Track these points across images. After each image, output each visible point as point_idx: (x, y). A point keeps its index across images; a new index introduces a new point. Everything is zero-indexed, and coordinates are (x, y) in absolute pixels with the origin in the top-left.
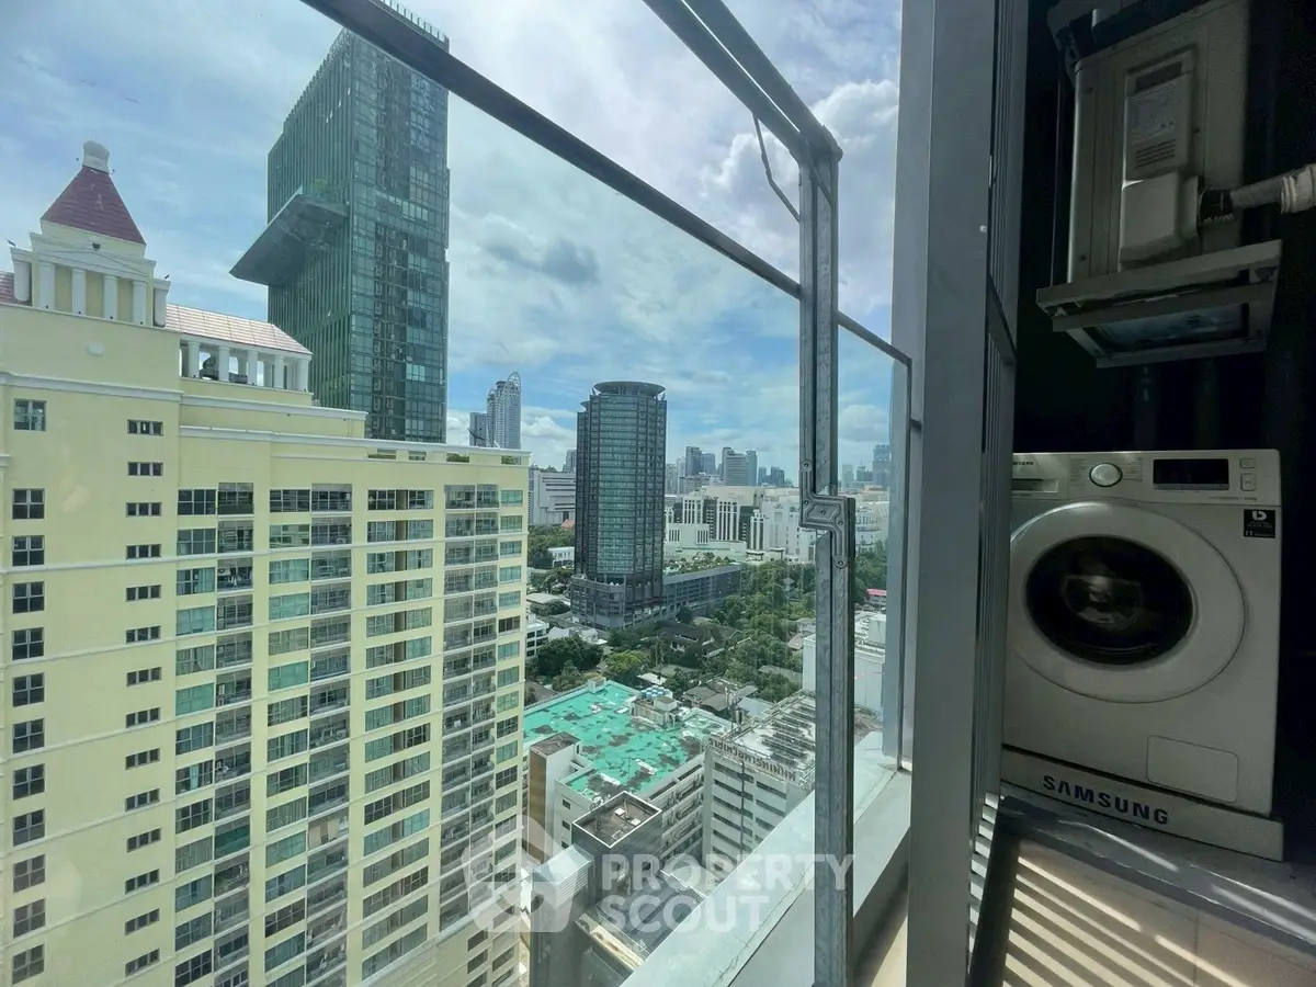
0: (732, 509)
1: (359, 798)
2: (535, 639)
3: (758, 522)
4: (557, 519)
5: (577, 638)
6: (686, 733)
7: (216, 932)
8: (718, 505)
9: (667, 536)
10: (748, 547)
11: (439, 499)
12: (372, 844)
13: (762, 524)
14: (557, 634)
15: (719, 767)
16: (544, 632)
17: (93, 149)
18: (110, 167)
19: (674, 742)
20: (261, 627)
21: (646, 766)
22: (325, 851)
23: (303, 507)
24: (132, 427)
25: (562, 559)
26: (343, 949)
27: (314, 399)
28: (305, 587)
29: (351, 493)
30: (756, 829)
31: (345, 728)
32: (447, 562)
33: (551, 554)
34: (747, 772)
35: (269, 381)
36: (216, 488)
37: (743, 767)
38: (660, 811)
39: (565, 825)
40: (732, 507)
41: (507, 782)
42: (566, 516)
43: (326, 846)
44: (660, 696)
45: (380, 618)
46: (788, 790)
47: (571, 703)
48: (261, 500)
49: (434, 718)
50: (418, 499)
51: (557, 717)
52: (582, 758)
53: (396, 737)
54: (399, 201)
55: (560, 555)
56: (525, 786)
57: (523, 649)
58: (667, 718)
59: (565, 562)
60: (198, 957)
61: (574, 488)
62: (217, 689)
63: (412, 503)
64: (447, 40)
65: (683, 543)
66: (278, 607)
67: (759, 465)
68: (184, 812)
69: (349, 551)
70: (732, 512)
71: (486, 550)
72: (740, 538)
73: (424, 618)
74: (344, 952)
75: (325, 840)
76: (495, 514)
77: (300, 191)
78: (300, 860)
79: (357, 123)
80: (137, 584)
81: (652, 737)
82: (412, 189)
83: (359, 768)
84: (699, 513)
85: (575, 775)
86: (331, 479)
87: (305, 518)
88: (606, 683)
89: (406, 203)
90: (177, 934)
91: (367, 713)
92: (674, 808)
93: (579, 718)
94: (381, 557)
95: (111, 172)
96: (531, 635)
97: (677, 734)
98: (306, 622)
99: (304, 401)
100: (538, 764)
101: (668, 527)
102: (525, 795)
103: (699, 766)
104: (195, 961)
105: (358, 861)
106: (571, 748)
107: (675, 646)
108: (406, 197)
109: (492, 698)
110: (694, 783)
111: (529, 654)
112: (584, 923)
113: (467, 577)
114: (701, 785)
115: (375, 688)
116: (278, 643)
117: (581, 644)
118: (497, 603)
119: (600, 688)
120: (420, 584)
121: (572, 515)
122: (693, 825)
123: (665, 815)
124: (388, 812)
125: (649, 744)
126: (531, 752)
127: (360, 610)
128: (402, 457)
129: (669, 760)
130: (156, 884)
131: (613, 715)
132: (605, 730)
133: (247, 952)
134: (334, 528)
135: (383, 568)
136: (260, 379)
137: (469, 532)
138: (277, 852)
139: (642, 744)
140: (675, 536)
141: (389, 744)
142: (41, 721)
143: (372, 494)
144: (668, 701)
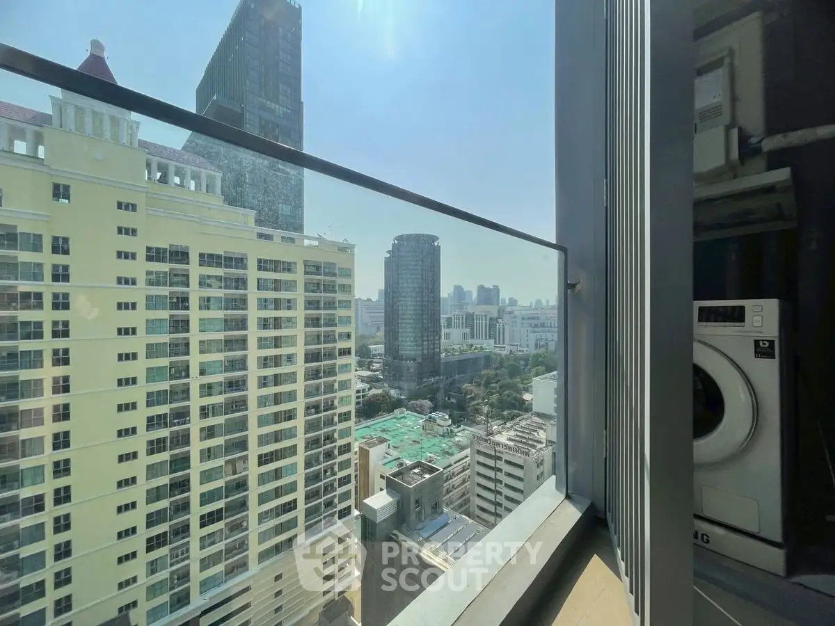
0: (484, 319)
1: (254, 451)
2: (361, 394)
3: (501, 327)
4: (374, 330)
5: (387, 393)
6: (457, 439)
7: (170, 520)
8: (475, 317)
9: (443, 337)
10: (495, 343)
11: (300, 268)
12: (263, 479)
13: (504, 329)
14: (374, 391)
15: (479, 452)
16: (367, 390)
17: (96, 44)
18: (105, 55)
19: (450, 444)
20: (195, 336)
21: (432, 455)
22: (235, 480)
23: (219, 265)
24: (120, 205)
25: (377, 352)
26: (246, 542)
27: (224, 201)
28: (220, 314)
29: (247, 259)
30: (506, 503)
31: (244, 405)
32: (306, 309)
33: (370, 349)
34: (498, 454)
35: (198, 186)
36: (168, 247)
37: (495, 451)
38: (442, 470)
39: (382, 477)
40: (484, 318)
41: (345, 452)
42: (378, 329)
43: (236, 476)
44: (440, 417)
45: (266, 339)
46: (524, 463)
47: (385, 423)
48: (194, 258)
49: (300, 404)
50: (288, 268)
51: (375, 430)
52: (391, 451)
53: (276, 414)
54: (273, 105)
55: (376, 350)
56: (356, 471)
57: (354, 400)
58: (445, 430)
59: (379, 355)
60: (160, 535)
61: (383, 311)
62: (170, 371)
63: (284, 269)
64: (300, 7)
65: (453, 341)
66: (205, 325)
67: (501, 297)
68: (151, 443)
69: (246, 295)
70: (484, 322)
71: (329, 303)
72: (490, 337)
73: (292, 341)
74: (247, 544)
75: (235, 473)
76: (334, 281)
77: (215, 98)
78: (220, 483)
79: (247, 44)
80: (123, 300)
81: (436, 441)
82: (281, 97)
83: (254, 432)
84: (463, 323)
85: (386, 461)
86: (235, 249)
87: (220, 272)
88: (406, 413)
89: (277, 106)
90: (147, 519)
91: (258, 397)
92: (450, 481)
93: (389, 431)
94: (266, 300)
95: (106, 58)
96: (358, 392)
97: (452, 439)
98: (221, 336)
99: (217, 200)
100: (364, 454)
101: (444, 331)
102: (356, 476)
103: (467, 457)
104: (158, 537)
105: (254, 490)
106: (384, 445)
107: (449, 399)
108: (277, 102)
109: (335, 397)
110: (464, 468)
111: (358, 403)
112: (395, 535)
113: (318, 319)
114: (468, 469)
115: (263, 382)
116: (205, 347)
117: (390, 397)
118: (337, 337)
119: (402, 415)
120: (289, 320)
121: (383, 329)
122: (464, 495)
123: (445, 471)
124: (271, 461)
125: (434, 444)
126: (360, 448)
127: (253, 333)
128: (277, 239)
129: (447, 453)
130: (134, 486)
131: (411, 429)
132: (406, 437)
133: (189, 536)
134: (237, 280)
135: (265, 308)
136: (193, 187)
137: (318, 291)
138: (206, 476)
139: (429, 444)
140: (448, 336)
141: (272, 418)
142: (68, 377)
143: (260, 261)
144: (446, 420)
